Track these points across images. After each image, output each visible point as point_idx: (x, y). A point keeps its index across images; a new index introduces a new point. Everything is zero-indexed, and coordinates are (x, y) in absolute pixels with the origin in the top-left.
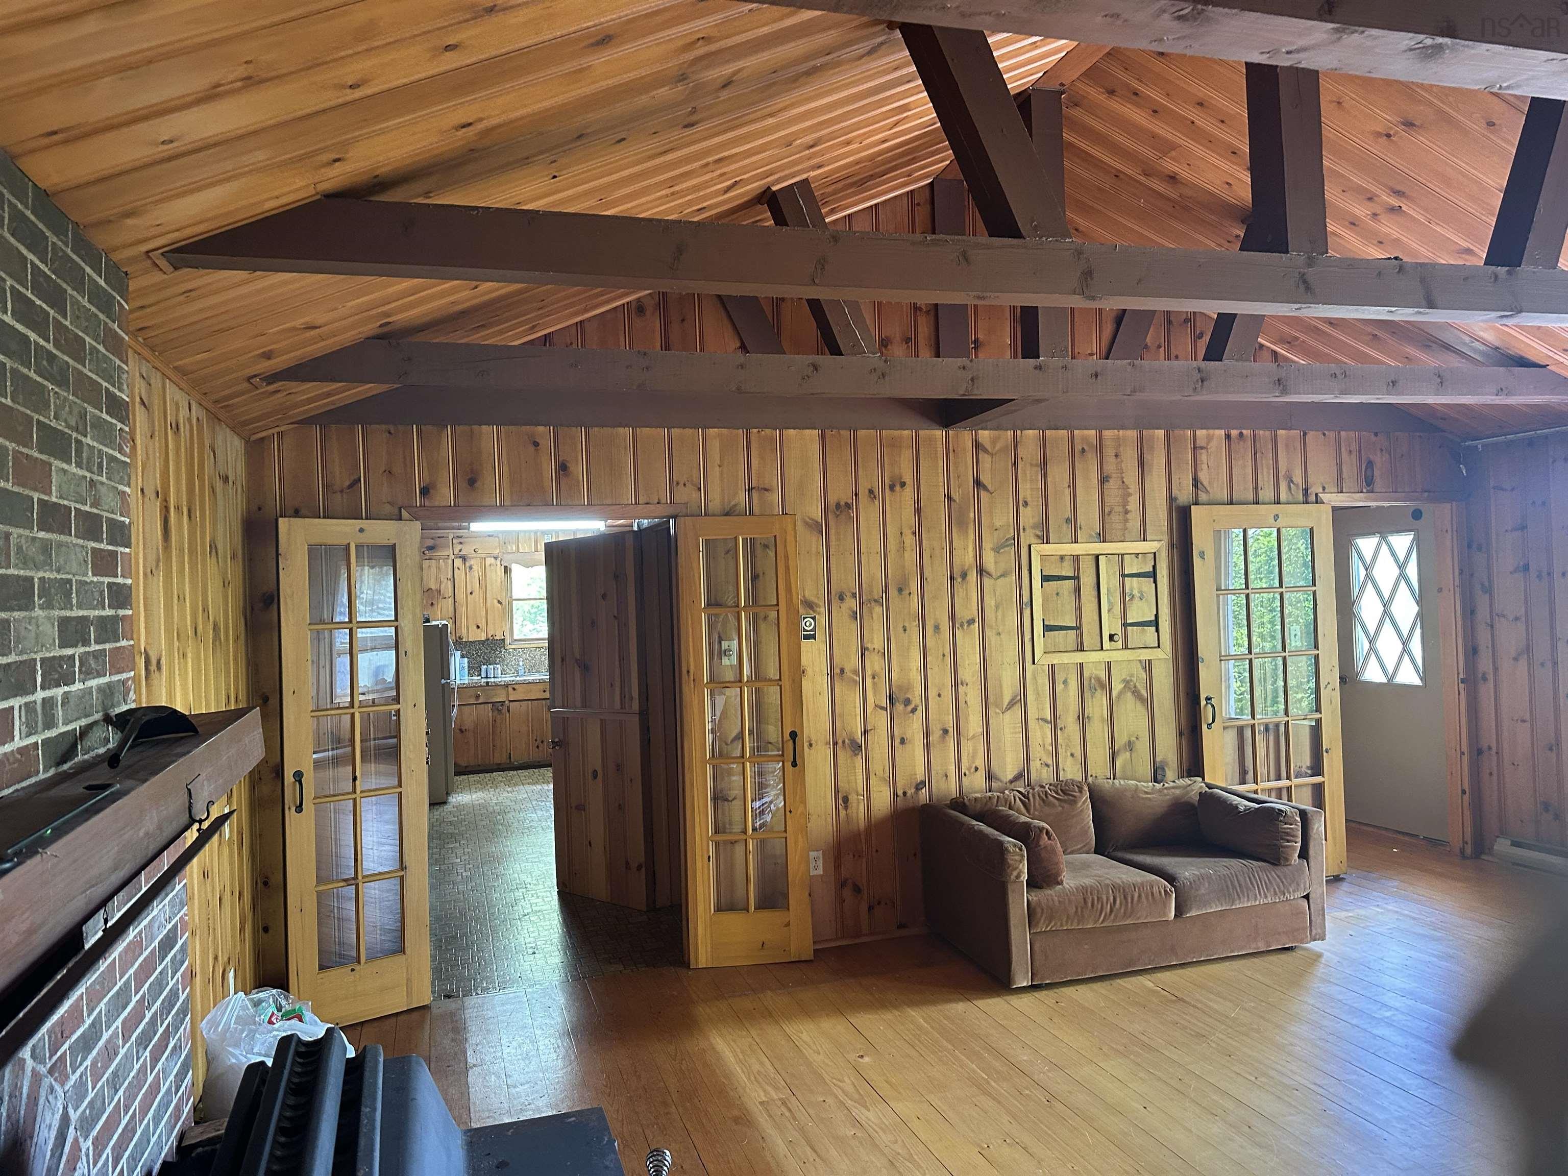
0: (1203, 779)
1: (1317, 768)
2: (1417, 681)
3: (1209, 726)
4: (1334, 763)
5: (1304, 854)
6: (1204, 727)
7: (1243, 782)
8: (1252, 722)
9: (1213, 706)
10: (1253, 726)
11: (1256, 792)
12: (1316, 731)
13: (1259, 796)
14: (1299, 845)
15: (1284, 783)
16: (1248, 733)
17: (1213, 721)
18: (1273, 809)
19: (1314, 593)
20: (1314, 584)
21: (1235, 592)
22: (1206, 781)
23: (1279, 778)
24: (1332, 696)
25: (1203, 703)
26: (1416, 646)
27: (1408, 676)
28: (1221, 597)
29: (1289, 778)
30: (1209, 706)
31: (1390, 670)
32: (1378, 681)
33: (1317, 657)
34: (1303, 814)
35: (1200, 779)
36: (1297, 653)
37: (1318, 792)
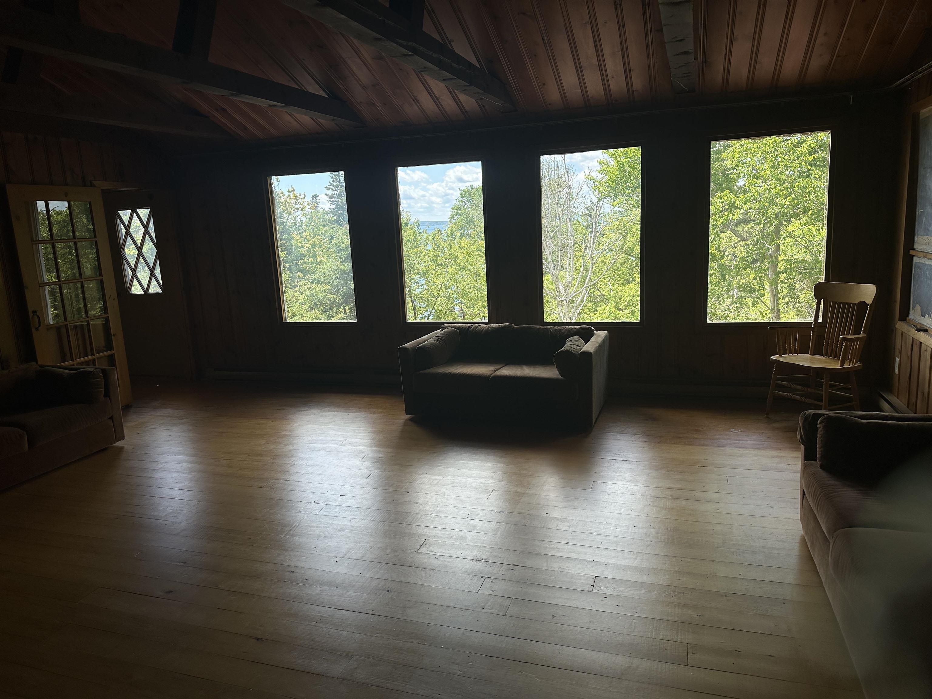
0: (37, 363)
1: (109, 346)
2: (160, 292)
3: (37, 329)
4: (119, 343)
5: (107, 394)
6: (34, 330)
7: (64, 360)
8: (66, 323)
9: (38, 316)
10: (66, 326)
11: (73, 365)
12: (106, 326)
13: (75, 366)
14: (103, 389)
15: (90, 358)
16: (64, 330)
17: (40, 325)
18: (85, 371)
19: (96, 242)
20: (95, 237)
21: (44, 242)
22: (39, 363)
23: (86, 355)
24: (113, 304)
25: (31, 315)
26: (158, 272)
27: (155, 289)
28: (34, 245)
29: (92, 354)
30: (36, 317)
31: (145, 287)
32: (139, 293)
33: (102, 281)
34: (104, 371)
35: (34, 363)
36: (89, 279)
37: (111, 360)
